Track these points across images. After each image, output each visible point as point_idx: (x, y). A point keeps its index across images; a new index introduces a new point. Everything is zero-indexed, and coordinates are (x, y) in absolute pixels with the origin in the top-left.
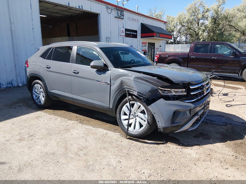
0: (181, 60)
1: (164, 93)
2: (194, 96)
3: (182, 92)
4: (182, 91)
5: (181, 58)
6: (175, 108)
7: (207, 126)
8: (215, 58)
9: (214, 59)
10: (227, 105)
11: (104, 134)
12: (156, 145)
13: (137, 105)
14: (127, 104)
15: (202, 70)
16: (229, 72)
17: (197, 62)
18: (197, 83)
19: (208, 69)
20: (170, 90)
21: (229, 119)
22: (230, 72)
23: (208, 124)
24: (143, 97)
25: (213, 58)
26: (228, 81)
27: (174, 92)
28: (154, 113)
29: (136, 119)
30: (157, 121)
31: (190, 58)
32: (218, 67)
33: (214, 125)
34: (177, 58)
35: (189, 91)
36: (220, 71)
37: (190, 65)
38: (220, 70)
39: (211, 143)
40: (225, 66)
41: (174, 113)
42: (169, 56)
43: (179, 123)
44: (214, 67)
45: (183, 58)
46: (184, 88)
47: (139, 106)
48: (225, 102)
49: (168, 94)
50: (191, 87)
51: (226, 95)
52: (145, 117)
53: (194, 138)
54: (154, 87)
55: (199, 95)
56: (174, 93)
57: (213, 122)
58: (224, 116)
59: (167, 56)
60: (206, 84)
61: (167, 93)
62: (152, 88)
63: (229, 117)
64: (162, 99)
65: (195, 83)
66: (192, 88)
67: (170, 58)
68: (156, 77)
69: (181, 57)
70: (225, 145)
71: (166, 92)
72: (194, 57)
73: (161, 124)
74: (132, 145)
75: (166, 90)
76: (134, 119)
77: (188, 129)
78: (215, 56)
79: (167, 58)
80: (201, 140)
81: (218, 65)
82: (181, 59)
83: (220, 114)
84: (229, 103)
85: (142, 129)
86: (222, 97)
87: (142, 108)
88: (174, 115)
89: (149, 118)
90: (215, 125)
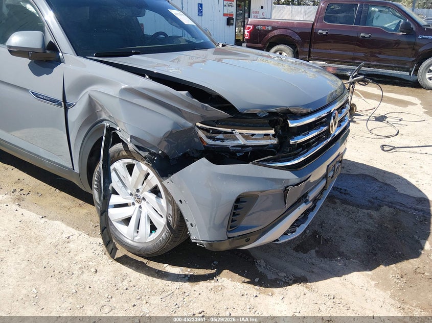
0: (297, 38)
1: (214, 139)
2: (301, 149)
3: (264, 137)
4: (265, 135)
5: (296, 33)
6: (239, 189)
7: (333, 208)
8: (367, 36)
9: (364, 37)
10: (383, 146)
11: (61, 243)
12: (187, 285)
13: (140, 169)
14: (115, 164)
15: (338, 61)
16: (392, 67)
17: (330, 42)
18: (310, 110)
19: (350, 59)
20: (229, 130)
21: (386, 187)
22: (394, 67)
23: (335, 203)
24: (149, 151)
25: (361, 35)
26: (388, 86)
27: (241, 138)
28: (181, 201)
29: (140, 207)
30: (188, 224)
31: (316, 33)
32: (372, 56)
33: (351, 208)
34: (288, 32)
35: (285, 133)
36: (374, 63)
37: (315, 50)
38: (374, 61)
39: (338, 274)
40: (384, 54)
41: (238, 200)
42: (274, 28)
43: (251, 227)
44: (363, 55)
45: (301, 34)
46: (271, 125)
47: (145, 173)
48: (380, 137)
49: (224, 144)
50: (292, 124)
51: (381, 119)
52: (161, 207)
53: (295, 254)
54: (182, 121)
55: (314, 142)
56: (242, 141)
57: (347, 197)
58: (376, 177)
59: (270, 28)
60: (337, 109)
61: (222, 140)
62: (176, 124)
63: (388, 182)
64: (204, 160)
65: (305, 111)
66: (295, 125)
67: (276, 32)
68: (184, 93)
69: (297, 31)
70: (373, 280)
71: (221, 136)
72: (324, 33)
73: (199, 233)
74: (120, 284)
75: (220, 132)
76: (137, 205)
77: (277, 240)
78: (366, 31)
79: (268, 31)
80: (313, 261)
81: (371, 50)
82: (297, 36)
83: (367, 173)
84: (387, 142)
85: (155, 235)
86: (373, 124)
87: (154, 180)
88: (236, 207)
89: (171, 212)
90: (353, 206)
